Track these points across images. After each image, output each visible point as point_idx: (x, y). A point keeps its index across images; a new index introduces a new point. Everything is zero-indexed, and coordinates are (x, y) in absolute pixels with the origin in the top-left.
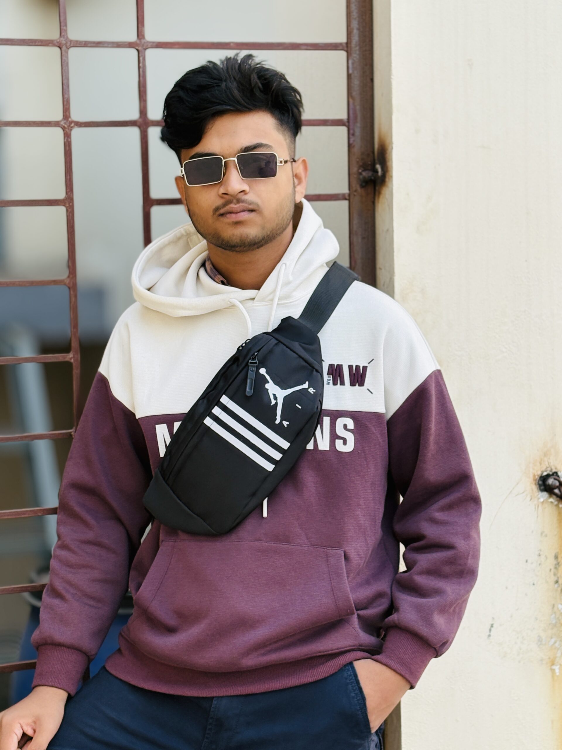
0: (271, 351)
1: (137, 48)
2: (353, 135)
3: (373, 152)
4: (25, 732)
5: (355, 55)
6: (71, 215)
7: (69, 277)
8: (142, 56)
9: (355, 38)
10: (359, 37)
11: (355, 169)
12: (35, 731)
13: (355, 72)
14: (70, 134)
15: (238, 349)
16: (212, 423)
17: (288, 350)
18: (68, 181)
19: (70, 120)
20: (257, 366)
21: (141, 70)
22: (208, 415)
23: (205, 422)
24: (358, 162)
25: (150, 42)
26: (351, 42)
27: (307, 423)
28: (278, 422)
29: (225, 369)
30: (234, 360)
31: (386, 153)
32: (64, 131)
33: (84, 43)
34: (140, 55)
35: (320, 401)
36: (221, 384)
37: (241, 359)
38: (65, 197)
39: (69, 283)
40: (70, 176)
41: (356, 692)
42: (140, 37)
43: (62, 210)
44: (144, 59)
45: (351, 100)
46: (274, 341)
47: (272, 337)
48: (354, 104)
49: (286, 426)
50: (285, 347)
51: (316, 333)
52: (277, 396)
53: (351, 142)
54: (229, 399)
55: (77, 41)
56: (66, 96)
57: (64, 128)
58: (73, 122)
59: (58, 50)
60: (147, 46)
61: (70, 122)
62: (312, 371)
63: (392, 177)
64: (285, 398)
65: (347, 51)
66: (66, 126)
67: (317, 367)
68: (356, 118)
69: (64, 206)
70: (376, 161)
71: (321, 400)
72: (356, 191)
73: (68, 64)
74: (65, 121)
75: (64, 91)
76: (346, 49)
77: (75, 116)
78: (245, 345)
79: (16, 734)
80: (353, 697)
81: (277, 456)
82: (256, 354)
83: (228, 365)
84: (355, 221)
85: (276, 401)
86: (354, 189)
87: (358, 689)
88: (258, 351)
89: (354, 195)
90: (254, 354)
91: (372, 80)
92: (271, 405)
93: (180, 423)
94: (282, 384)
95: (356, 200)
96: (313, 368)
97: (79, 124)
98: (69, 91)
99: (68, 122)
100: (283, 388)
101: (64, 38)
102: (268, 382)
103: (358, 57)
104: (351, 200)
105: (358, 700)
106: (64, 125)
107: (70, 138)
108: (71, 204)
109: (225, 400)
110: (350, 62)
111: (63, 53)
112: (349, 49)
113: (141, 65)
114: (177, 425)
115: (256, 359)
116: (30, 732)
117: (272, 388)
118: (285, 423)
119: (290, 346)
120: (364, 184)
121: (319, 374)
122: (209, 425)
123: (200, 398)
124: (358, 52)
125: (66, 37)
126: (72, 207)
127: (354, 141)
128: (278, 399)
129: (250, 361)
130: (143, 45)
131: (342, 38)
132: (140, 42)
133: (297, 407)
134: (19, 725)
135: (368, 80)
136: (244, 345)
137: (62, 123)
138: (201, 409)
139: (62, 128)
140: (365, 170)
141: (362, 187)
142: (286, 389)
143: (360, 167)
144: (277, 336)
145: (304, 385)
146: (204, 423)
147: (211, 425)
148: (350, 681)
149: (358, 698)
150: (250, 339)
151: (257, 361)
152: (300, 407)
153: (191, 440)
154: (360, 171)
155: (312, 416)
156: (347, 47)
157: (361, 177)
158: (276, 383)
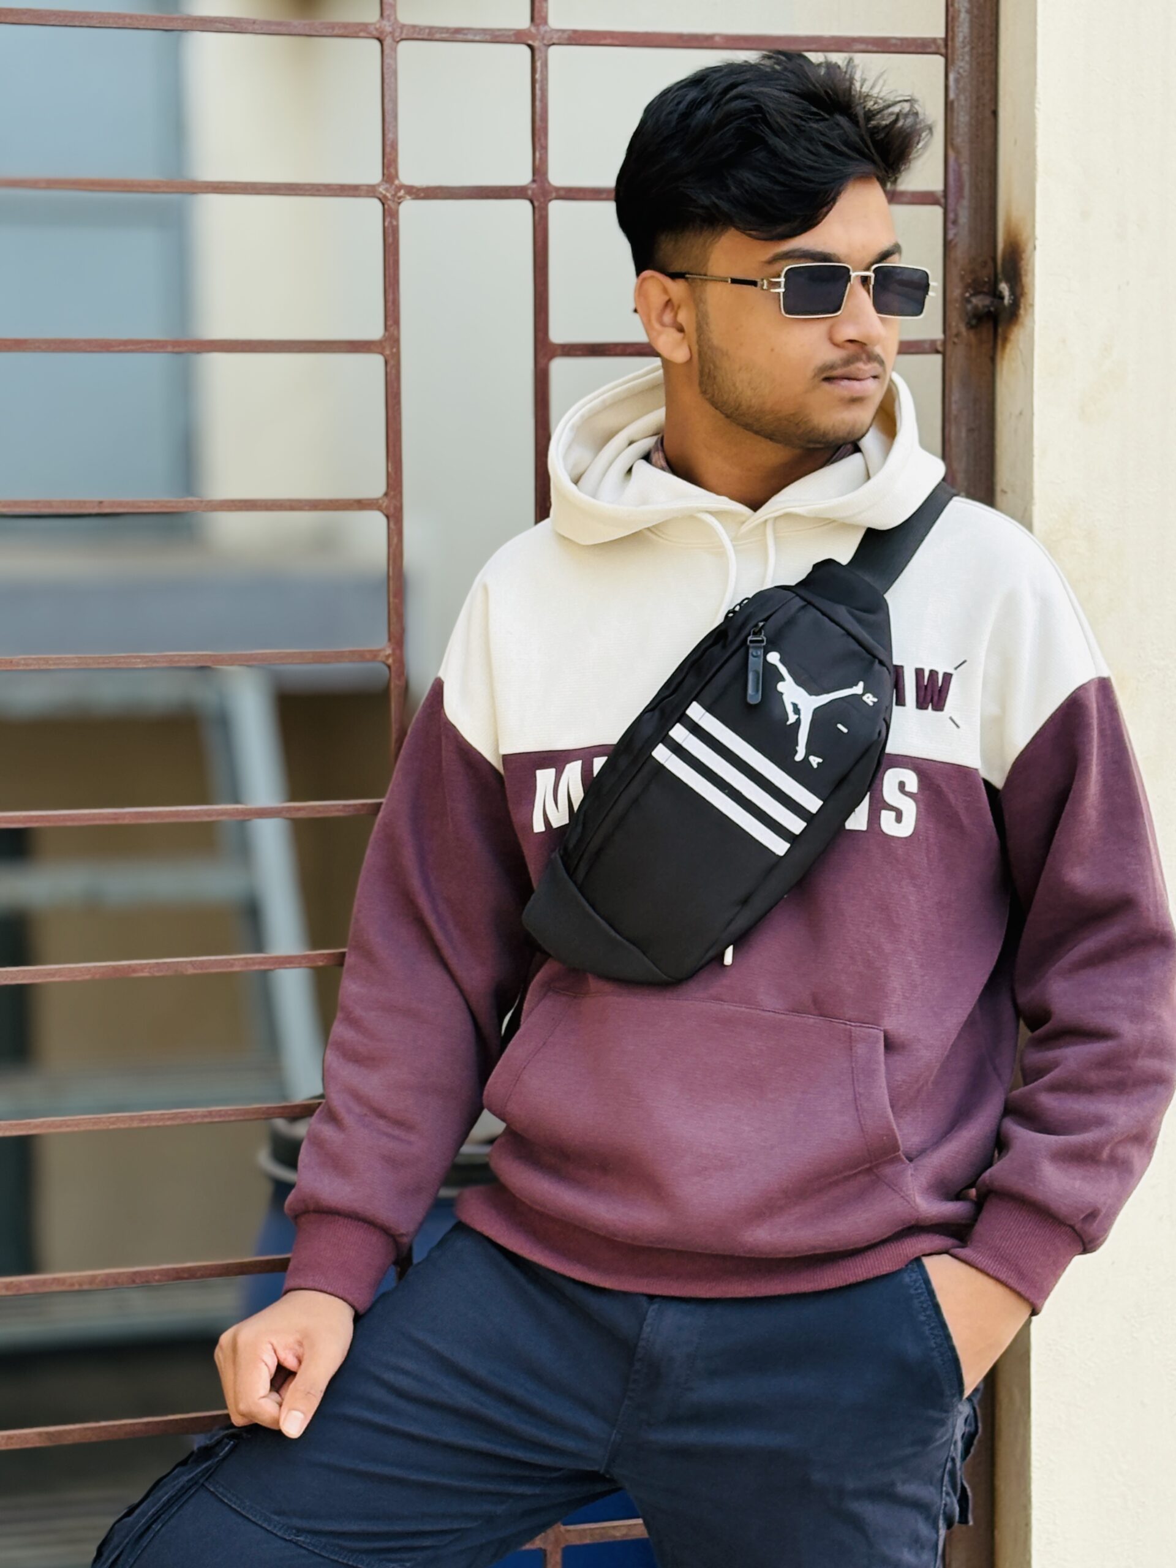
0: (791, 622)
1: (530, 42)
2: (955, 222)
3: (994, 259)
4: (282, 1360)
5: (962, 64)
6: (394, 371)
7: (386, 494)
8: (540, 58)
9: (963, 30)
10: (971, 27)
11: (956, 292)
12: (300, 1362)
13: (962, 97)
14: (397, 212)
15: (726, 616)
16: (667, 757)
17: (826, 619)
18: (390, 304)
19: (397, 182)
20: (764, 647)
21: (538, 86)
22: (662, 742)
23: (655, 754)
24: (962, 278)
25: (558, 31)
26: (953, 39)
27: (857, 762)
28: (799, 757)
29: (699, 653)
30: (718, 638)
31: (1021, 259)
32: (383, 204)
33: (427, 31)
34: (537, 57)
35: (885, 720)
36: (690, 681)
37: (731, 634)
38: (384, 336)
39: (387, 507)
40: (394, 293)
41: (928, 1313)
42: (537, 21)
43: (375, 363)
44: (545, 64)
45: (951, 154)
46: (798, 603)
47: (794, 595)
48: (957, 159)
49: (815, 766)
50: (819, 614)
51: (882, 593)
52: (800, 707)
53: (950, 236)
54: (703, 711)
55: (414, 27)
56: (390, 136)
57: (383, 201)
58: (401, 187)
59: (377, 44)
60: (551, 38)
61: (396, 186)
62: (872, 663)
63: (1032, 305)
64: (816, 711)
65: (946, 57)
66: (389, 195)
67: (883, 657)
68: (960, 189)
69: (382, 354)
70: (1000, 276)
71: (887, 719)
72: (957, 335)
73: (395, 72)
74: (387, 186)
75: (386, 125)
76: (943, 51)
77: (409, 174)
78: (740, 609)
79: (266, 1364)
80: (923, 1323)
81: (796, 825)
82: (761, 624)
83: (704, 646)
84: (956, 396)
85: (797, 716)
86: (954, 331)
87: (931, 1307)
88: (766, 620)
89: (954, 343)
90: (756, 625)
91: (995, 113)
92: (788, 723)
93: (604, 759)
94: (812, 686)
95: (959, 354)
96: (875, 657)
97: (414, 190)
98: (396, 127)
99: (394, 187)
100: (812, 692)
101: (389, 20)
102: (782, 679)
103: (967, 67)
104: (948, 354)
105: (932, 1329)
106: (384, 192)
107: (397, 219)
108: (394, 350)
109: (695, 712)
110: (951, 77)
111: (387, 51)
112: (950, 51)
113: (538, 76)
114: (599, 763)
115: (761, 634)
116: (290, 1363)
117: (790, 691)
118: (815, 761)
119: (829, 612)
120: (974, 322)
121: (885, 669)
122: (662, 761)
123: (646, 710)
124: (967, 58)
125: (392, 18)
126: (397, 356)
127: (955, 235)
128: (802, 712)
129: (750, 638)
130: (543, 38)
131: (938, 32)
132: (538, 30)
133: (839, 729)
134: (270, 1347)
135: (988, 113)
136: (737, 608)
137: (381, 189)
138: (647, 730)
139: (380, 199)
140: (976, 293)
141: (970, 327)
142: (817, 694)
143: (967, 287)
144: (803, 592)
145: (854, 687)
146: (654, 758)
147: (667, 760)
148: (917, 1292)
149: (933, 1325)
150: (750, 596)
151: (765, 639)
152: (845, 730)
153: (624, 789)
154: (967, 295)
155: (867, 751)
156: (946, 46)
157: (969, 307)
158: (799, 682)
